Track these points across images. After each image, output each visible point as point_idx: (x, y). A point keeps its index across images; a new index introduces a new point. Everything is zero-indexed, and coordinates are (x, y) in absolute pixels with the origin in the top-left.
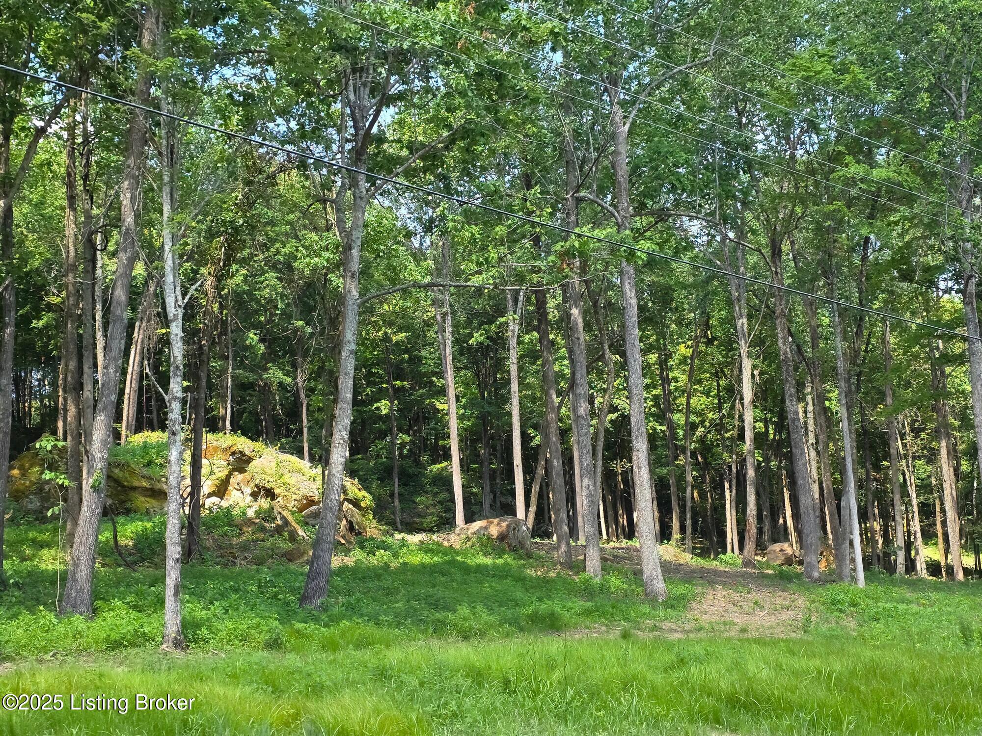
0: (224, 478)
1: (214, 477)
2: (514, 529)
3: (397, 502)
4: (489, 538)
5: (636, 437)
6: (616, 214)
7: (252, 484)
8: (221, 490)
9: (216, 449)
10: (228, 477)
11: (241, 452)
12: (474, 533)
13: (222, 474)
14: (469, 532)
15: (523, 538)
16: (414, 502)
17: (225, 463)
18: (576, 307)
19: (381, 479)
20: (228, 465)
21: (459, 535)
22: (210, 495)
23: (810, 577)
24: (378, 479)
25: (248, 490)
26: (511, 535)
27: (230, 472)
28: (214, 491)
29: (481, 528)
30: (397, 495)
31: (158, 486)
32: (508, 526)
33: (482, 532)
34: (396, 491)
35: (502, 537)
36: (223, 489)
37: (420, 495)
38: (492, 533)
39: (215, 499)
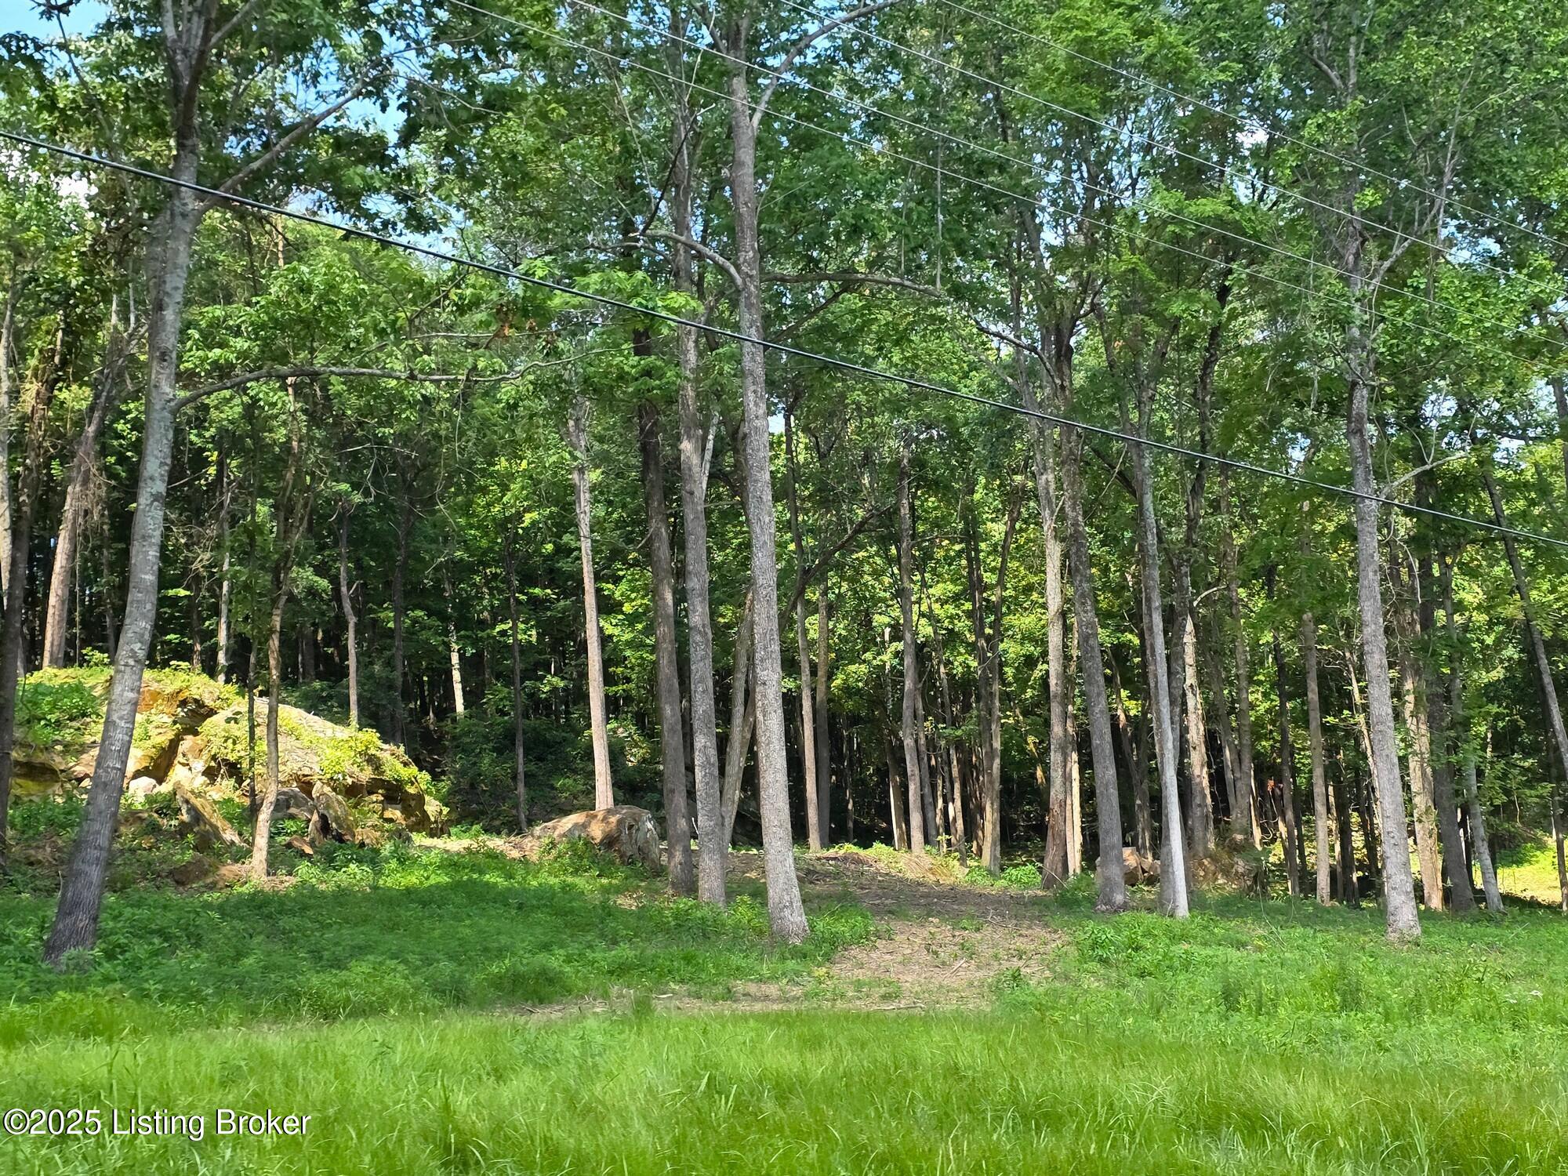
0: (166, 744)
1: (149, 743)
2: (631, 827)
3: (521, 789)
4: (588, 843)
5: (762, 661)
6: (733, 270)
7: (205, 755)
8: (160, 766)
9: (156, 695)
10: (174, 744)
11: (196, 701)
12: (564, 835)
13: (163, 739)
14: (555, 835)
15: (647, 842)
16: (553, 788)
17: (170, 721)
18: (689, 438)
19: (499, 751)
20: (175, 723)
21: (539, 837)
22: (137, 775)
23: (1109, 902)
24: (494, 750)
25: (199, 765)
26: (624, 837)
27: (177, 735)
28: (146, 768)
29: (576, 825)
30: (521, 776)
31: (41, 758)
32: (620, 822)
33: (577, 834)
34: (521, 769)
35: (610, 841)
36: (164, 764)
37: (564, 775)
38: (593, 834)
39: (146, 782)
